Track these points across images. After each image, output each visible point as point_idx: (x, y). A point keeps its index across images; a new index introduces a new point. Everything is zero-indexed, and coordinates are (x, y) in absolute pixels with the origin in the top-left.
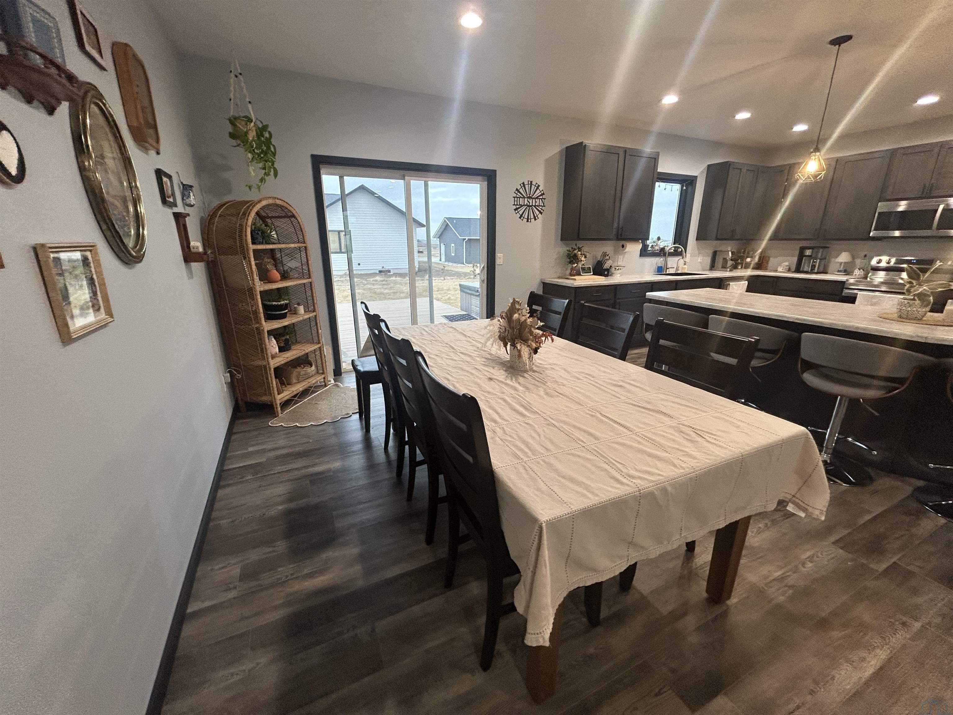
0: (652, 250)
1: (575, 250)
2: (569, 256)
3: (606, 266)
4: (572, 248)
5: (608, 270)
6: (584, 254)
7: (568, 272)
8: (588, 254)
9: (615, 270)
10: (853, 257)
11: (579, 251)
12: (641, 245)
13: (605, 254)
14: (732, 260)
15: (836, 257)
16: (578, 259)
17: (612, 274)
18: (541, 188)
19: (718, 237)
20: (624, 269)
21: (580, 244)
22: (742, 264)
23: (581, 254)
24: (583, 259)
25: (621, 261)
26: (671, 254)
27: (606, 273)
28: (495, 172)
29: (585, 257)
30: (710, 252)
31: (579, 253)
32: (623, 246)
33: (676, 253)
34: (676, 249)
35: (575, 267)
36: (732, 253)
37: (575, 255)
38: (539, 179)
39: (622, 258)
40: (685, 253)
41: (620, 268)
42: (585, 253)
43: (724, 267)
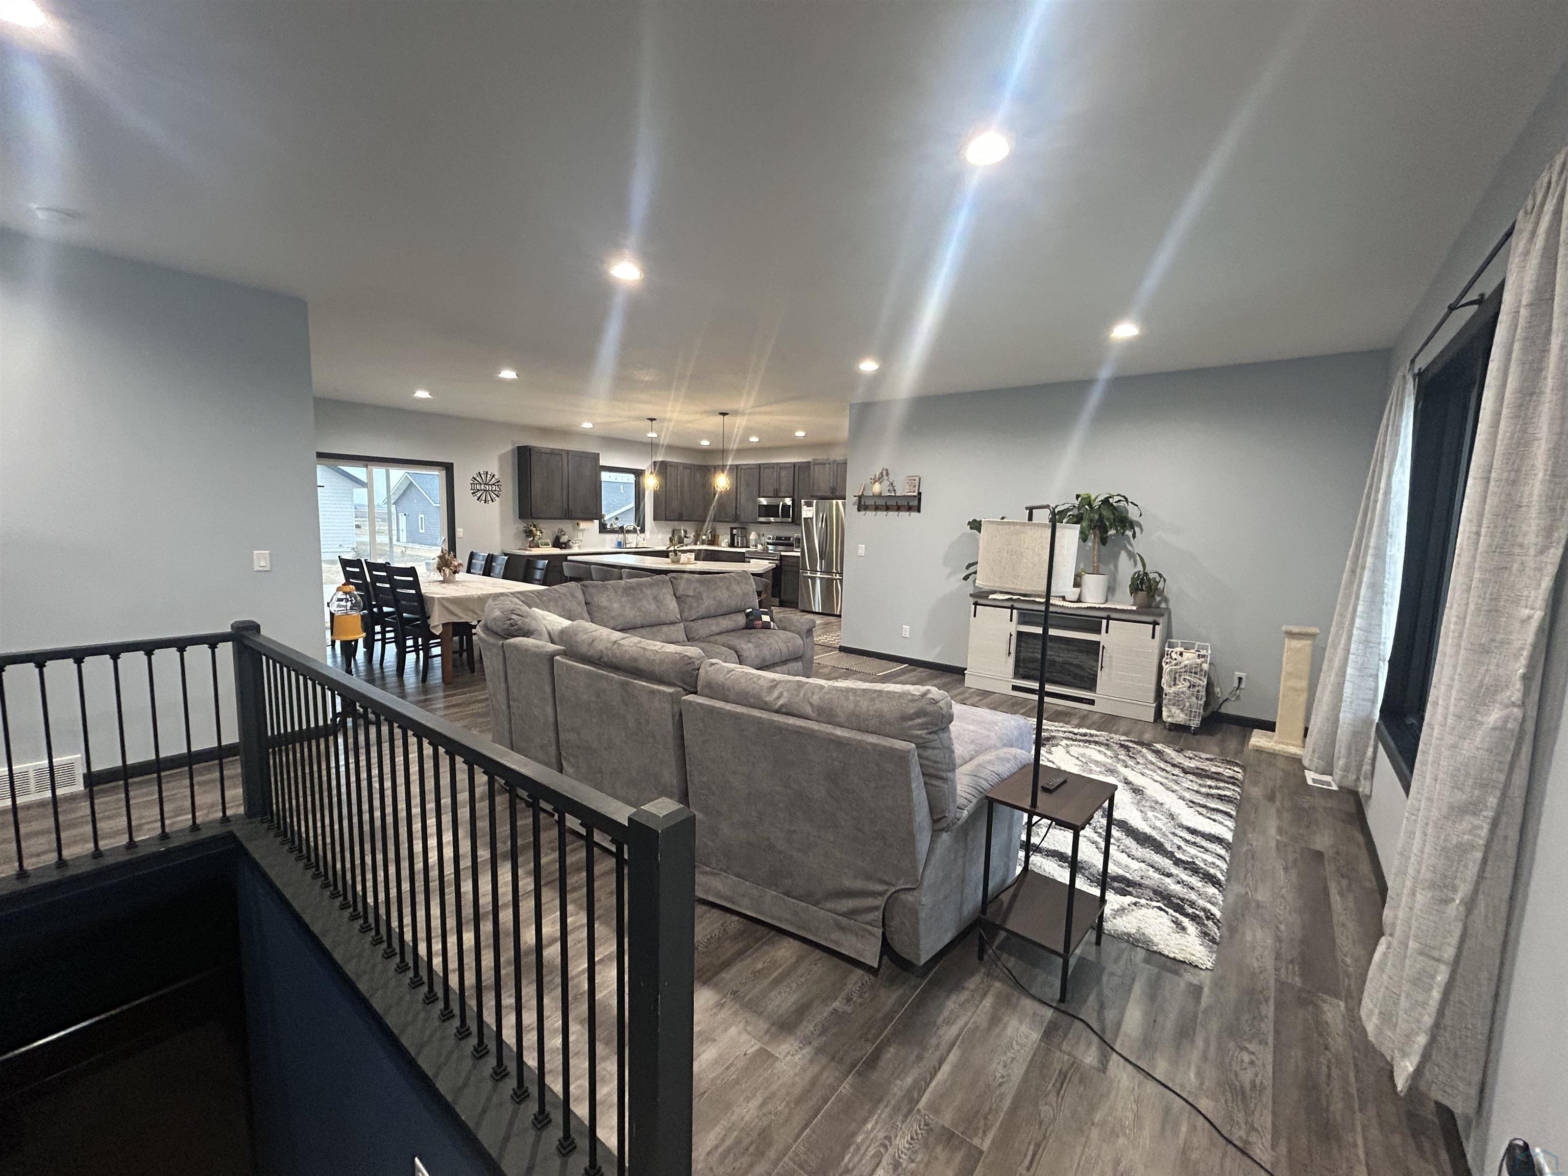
0: (610, 528)
1: (532, 527)
3: (564, 539)
4: (528, 525)
7: (526, 544)
8: (544, 530)
9: (573, 542)
10: (758, 536)
11: (537, 528)
12: (598, 523)
13: (563, 531)
15: (750, 536)
16: (535, 534)
17: (568, 545)
18: (496, 477)
20: (581, 542)
21: (535, 522)
23: (538, 531)
24: (540, 535)
27: (564, 545)
28: (452, 464)
29: (542, 533)
30: (670, 531)
32: (579, 524)
34: (635, 529)
35: (533, 540)
37: (531, 531)
38: (494, 468)
39: (579, 534)
40: (644, 532)
41: (577, 541)
42: (541, 529)
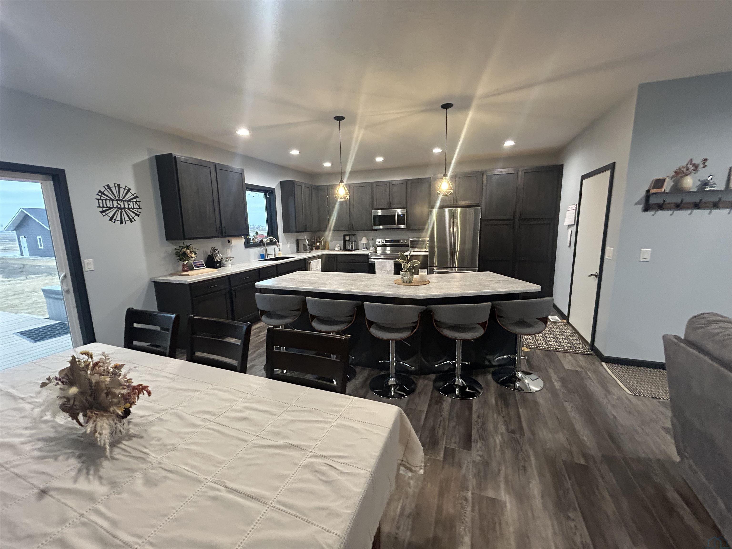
0: (253, 242)
1: (184, 248)
2: (177, 254)
3: (217, 259)
4: (180, 247)
5: (219, 262)
6: (193, 252)
7: (181, 268)
8: (197, 251)
9: (226, 261)
10: (368, 240)
11: (188, 249)
12: (244, 240)
13: (214, 250)
14: (309, 245)
15: (361, 240)
16: (188, 256)
17: (224, 264)
19: (298, 230)
20: (233, 260)
22: (315, 247)
23: (190, 252)
24: (193, 255)
25: (230, 253)
26: (268, 244)
27: (218, 265)
28: (63, 171)
29: (195, 253)
30: (294, 241)
31: (188, 251)
32: (229, 241)
33: (272, 243)
34: (271, 241)
35: (187, 263)
36: (308, 240)
37: (185, 254)
38: (127, 180)
39: (230, 251)
40: (278, 243)
41: (230, 259)
42: (195, 250)
43: (305, 250)
